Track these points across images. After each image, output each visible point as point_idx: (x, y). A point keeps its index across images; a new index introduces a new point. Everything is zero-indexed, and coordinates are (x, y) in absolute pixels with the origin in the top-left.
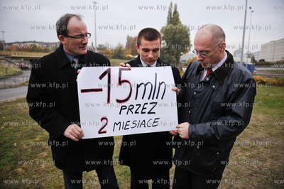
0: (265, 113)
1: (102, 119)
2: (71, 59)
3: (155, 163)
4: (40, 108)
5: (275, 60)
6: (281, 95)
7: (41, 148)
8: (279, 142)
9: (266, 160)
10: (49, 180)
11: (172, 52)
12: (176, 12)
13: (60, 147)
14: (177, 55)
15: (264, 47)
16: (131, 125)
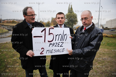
0: (108, 48)
1: (42, 49)
2: (29, 25)
3: (63, 66)
4: (17, 44)
5: (112, 28)
6: (114, 41)
7: (16, 62)
8: (113, 60)
9: (108, 67)
10: (20, 75)
11: (70, 24)
12: (71, 8)
13: (25, 60)
14: (72, 25)
15: (107, 22)
16: (53, 51)
